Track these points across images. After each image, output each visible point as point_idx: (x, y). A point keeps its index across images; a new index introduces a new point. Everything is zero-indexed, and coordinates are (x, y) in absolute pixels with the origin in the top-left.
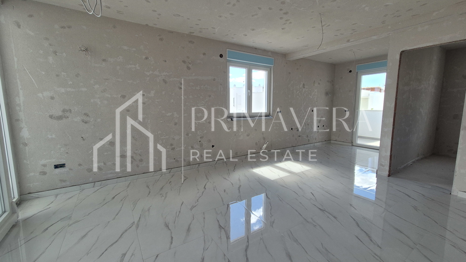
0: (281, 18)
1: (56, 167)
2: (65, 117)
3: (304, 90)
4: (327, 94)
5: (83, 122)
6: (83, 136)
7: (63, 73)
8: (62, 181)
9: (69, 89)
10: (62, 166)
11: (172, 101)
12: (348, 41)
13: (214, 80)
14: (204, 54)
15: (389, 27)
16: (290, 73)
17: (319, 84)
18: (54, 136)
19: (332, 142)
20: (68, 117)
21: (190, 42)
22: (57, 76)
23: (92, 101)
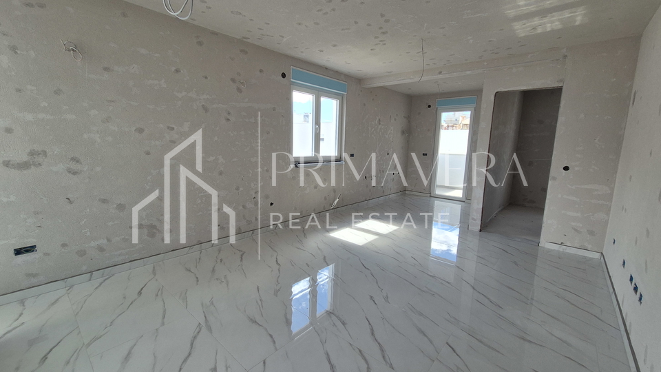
0: (376, 38)
1: (18, 252)
2: (35, 165)
3: (380, 127)
4: (403, 132)
5: (70, 172)
6: (70, 196)
7: (29, 87)
8: (29, 275)
9: (41, 116)
10: (30, 249)
11: (216, 138)
12: (440, 73)
13: (274, 109)
14: (261, 71)
15: (485, 63)
16: (364, 105)
17: (395, 119)
18: (13, 198)
19: (407, 192)
20: (40, 165)
21: (242, 51)
22: (19, 90)
23: (85, 136)
